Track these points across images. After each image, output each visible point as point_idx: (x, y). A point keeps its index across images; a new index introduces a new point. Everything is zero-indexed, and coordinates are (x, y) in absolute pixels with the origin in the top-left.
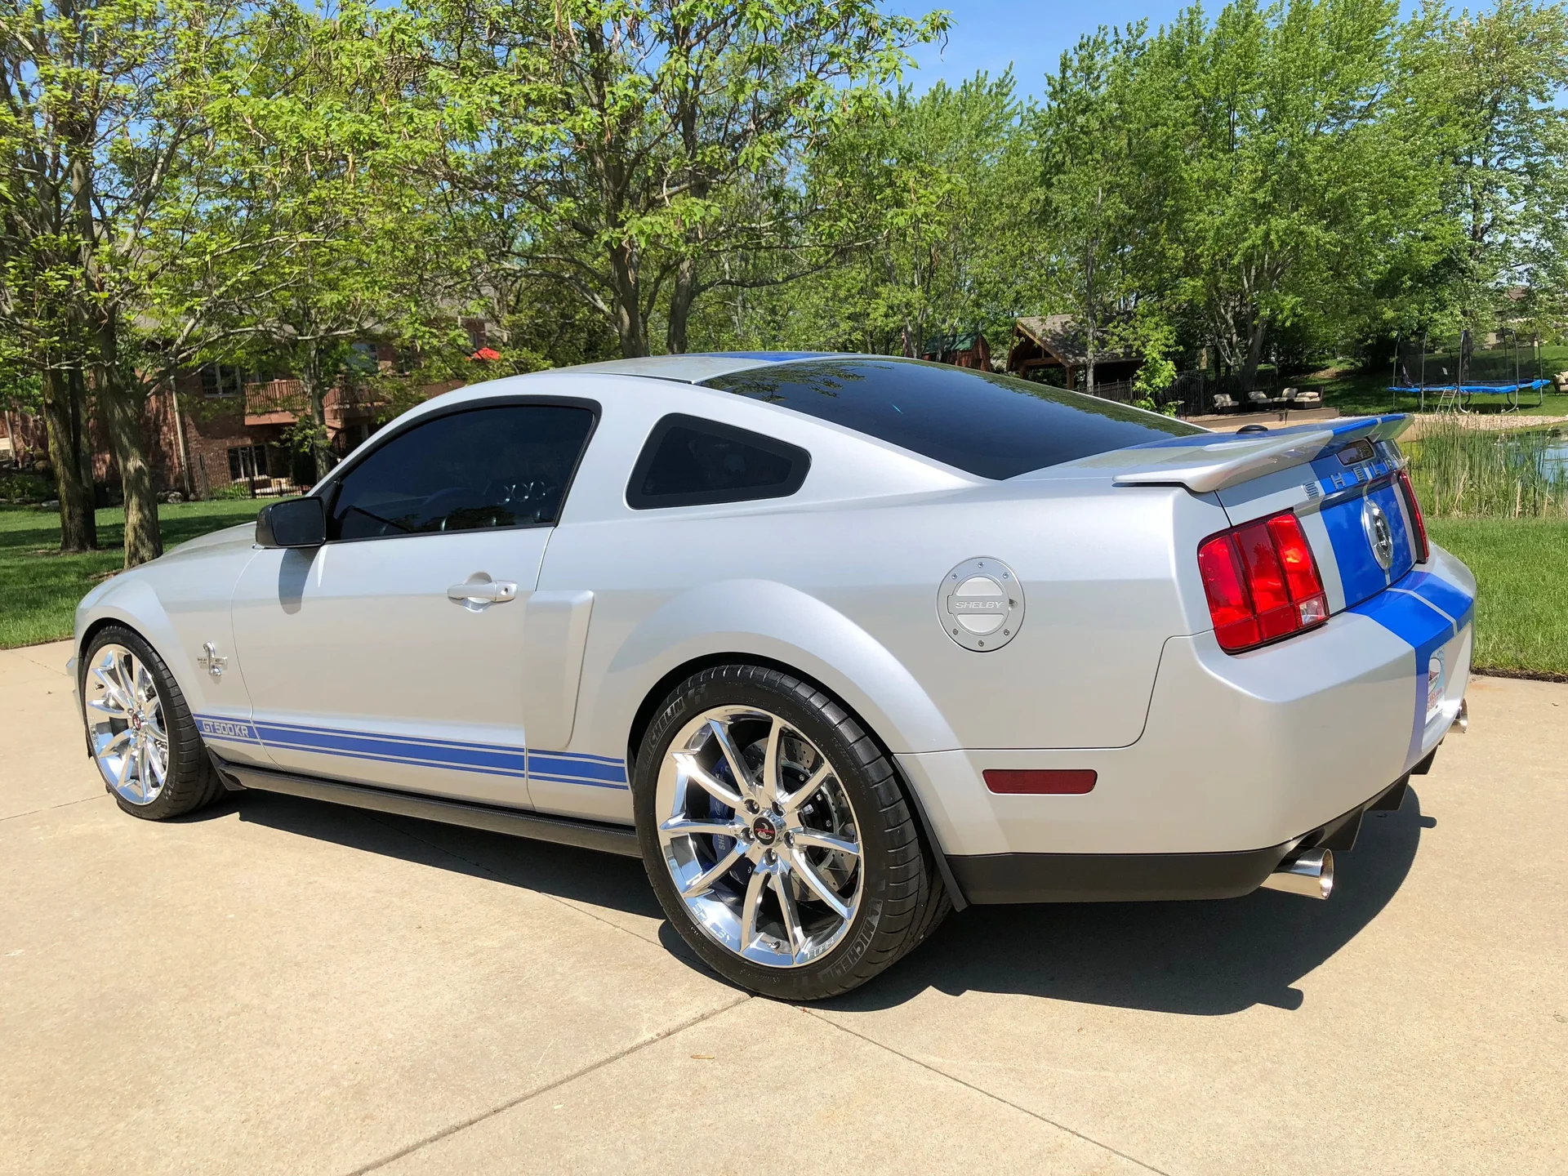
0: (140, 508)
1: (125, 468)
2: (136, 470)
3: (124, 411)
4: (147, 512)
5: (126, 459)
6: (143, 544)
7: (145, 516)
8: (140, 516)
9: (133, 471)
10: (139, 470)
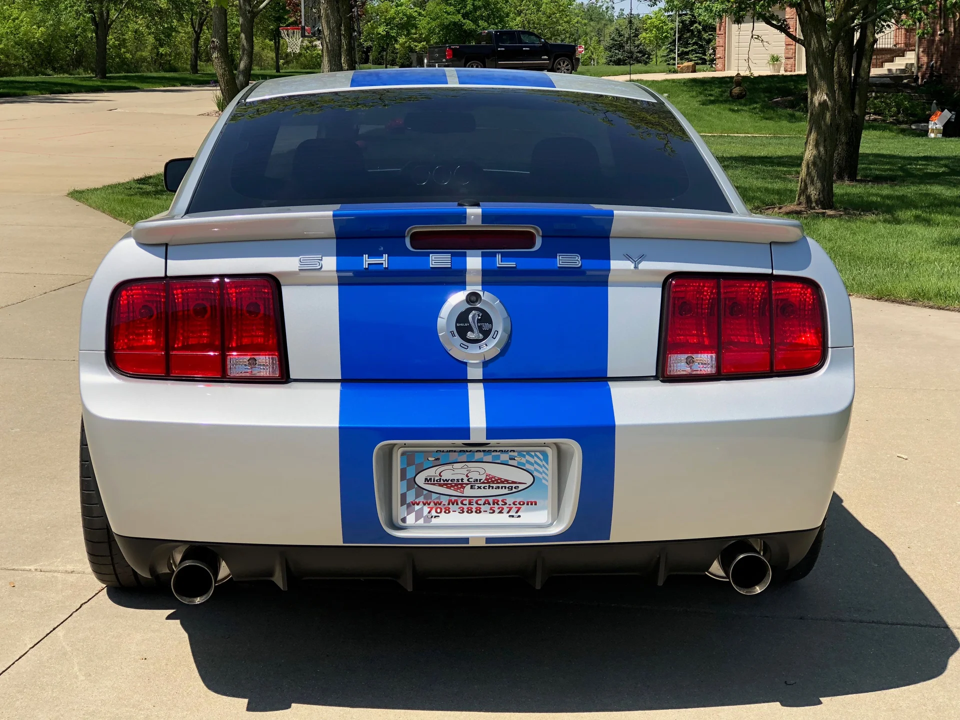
0: (817, 145)
1: (812, 100)
2: (820, 104)
3: (820, 42)
4: (822, 149)
5: (814, 92)
6: (812, 182)
7: (819, 152)
8: (815, 152)
9: (817, 104)
10: (823, 104)
